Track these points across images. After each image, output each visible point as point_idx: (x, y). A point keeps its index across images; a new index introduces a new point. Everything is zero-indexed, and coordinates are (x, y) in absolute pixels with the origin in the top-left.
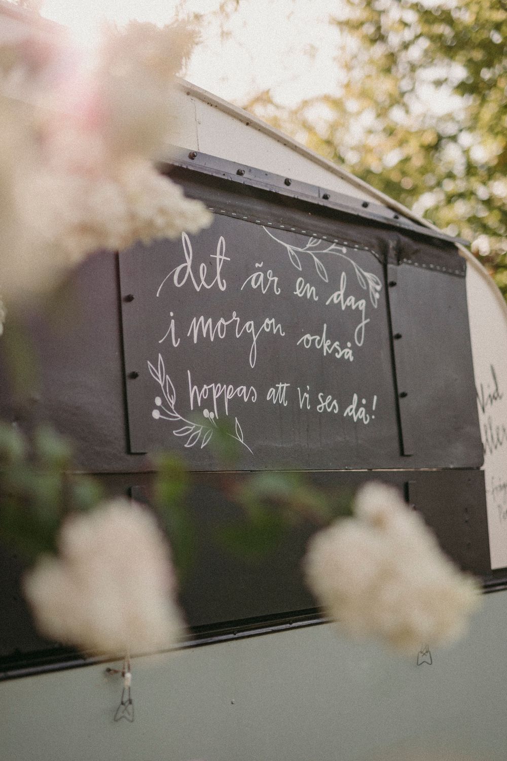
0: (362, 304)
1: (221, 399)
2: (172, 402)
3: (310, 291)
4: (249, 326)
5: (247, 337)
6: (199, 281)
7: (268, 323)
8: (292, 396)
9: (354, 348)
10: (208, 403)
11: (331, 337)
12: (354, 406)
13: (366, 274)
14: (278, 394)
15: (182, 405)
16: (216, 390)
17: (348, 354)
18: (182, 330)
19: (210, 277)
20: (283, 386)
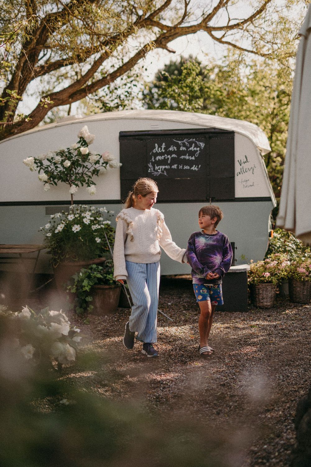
0: (198, 149)
1: (162, 169)
2: (152, 169)
3: (184, 149)
4: (169, 156)
5: (168, 158)
6: (158, 151)
7: (173, 155)
8: (178, 167)
9: (195, 157)
10: (159, 169)
11: (189, 156)
12: (194, 167)
13: (200, 143)
14: (175, 167)
15: (154, 170)
16: (161, 167)
17: (193, 158)
18: (155, 159)
19: (161, 150)
20: (176, 165)
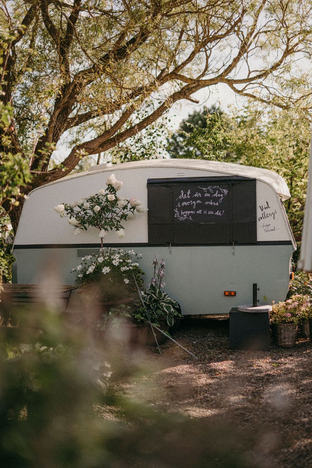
0: (222, 195)
1: (187, 214)
2: (178, 214)
3: (209, 195)
4: (194, 202)
5: (193, 204)
6: (184, 197)
7: (198, 201)
8: (202, 212)
9: (219, 203)
10: (185, 214)
11: (213, 202)
12: (217, 213)
13: (223, 190)
15: (180, 214)
16: (186, 212)
17: (217, 204)
18: (180, 205)
19: (187, 196)
20: (200, 211)
